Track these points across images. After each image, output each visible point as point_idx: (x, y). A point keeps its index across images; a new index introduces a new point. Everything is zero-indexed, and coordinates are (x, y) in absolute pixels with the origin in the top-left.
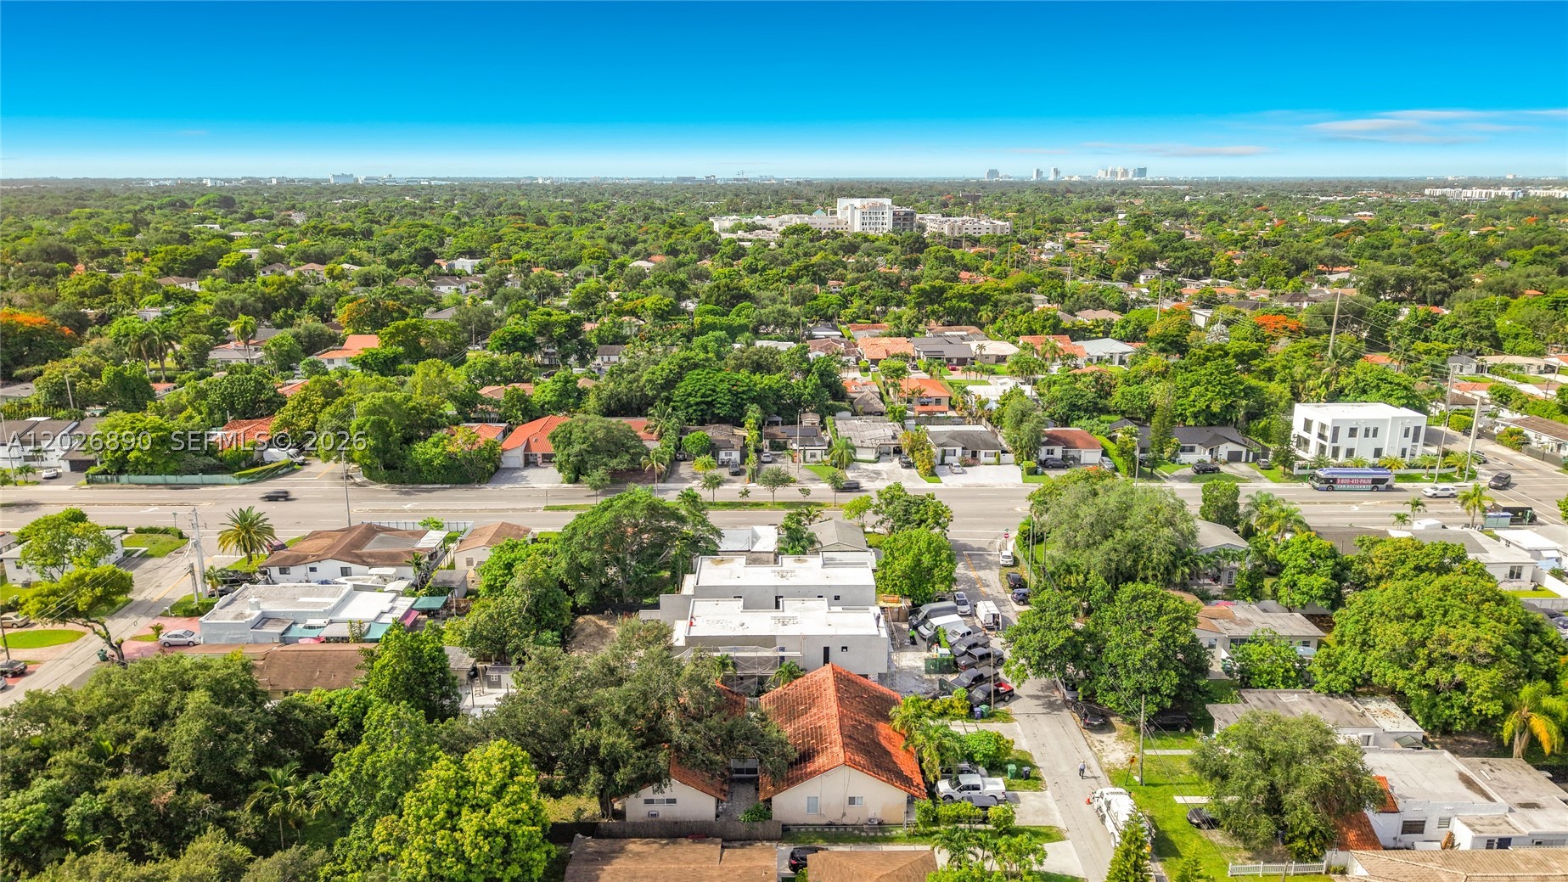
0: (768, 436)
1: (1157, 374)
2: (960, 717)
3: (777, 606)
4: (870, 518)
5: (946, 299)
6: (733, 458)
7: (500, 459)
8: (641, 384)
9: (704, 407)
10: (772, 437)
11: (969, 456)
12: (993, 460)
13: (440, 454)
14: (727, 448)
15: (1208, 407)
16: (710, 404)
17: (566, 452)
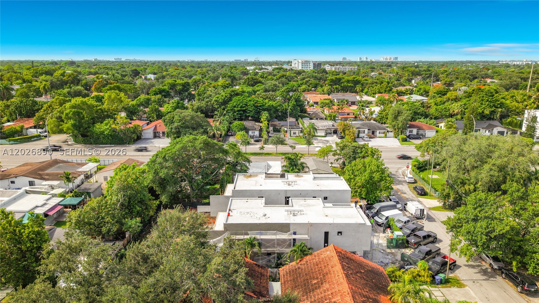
0: (272, 125)
1: (452, 100)
2: (425, 283)
3: (287, 203)
4: (331, 158)
5: (342, 83)
6: (255, 134)
7: (141, 134)
8: (212, 102)
9: (242, 112)
10: (274, 126)
11: (371, 134)
12: (383, 135)
13: (108, 129)
14: (252, 130)
15: (483, 112)
16: (244, 111)
17: (170, 127)
